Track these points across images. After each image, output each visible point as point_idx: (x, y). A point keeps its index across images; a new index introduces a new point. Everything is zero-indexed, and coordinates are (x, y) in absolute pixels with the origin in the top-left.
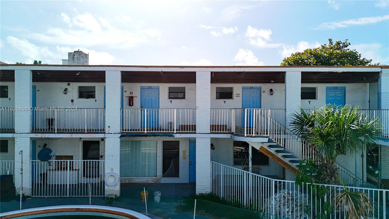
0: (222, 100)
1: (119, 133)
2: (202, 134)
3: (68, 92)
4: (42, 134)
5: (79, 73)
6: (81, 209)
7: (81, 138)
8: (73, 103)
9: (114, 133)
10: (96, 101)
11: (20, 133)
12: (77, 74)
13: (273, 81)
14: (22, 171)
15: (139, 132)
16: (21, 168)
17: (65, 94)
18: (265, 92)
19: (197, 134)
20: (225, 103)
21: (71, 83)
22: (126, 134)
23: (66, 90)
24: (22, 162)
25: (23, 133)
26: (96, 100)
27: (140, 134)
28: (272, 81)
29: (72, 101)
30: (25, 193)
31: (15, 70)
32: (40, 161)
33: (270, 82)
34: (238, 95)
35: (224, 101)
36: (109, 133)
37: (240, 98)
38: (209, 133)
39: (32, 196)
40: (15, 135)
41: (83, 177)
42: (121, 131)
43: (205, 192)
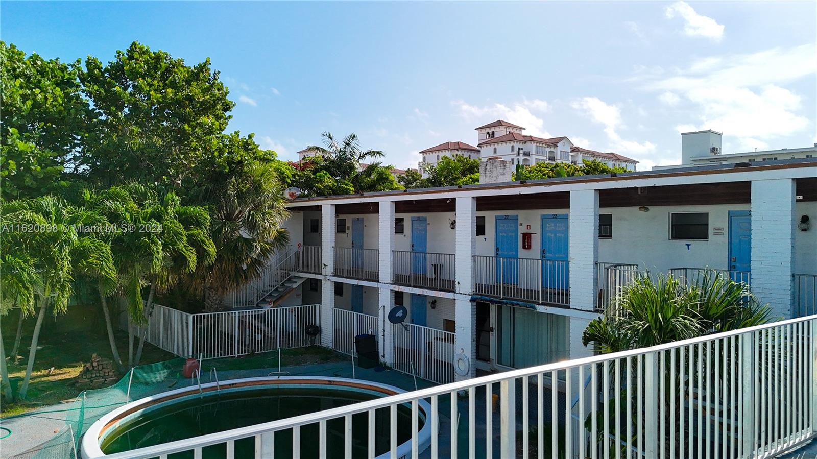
0: (682, 243)
1: (470, 294)
4: (399, 287)
9: (464, 294)
11: (383, 283)
13: (801, 197)
15: (494, 295)
16: (383, 328)
19: (570, 310)
20: (689, 249)
22: (480, 296)
25: (386, 283)
26: (485, 239)
28: (797, 198)
31: (379, 202)
34: (718, 231)
35: (686, 244)
36: (459, 293)
37: (724, 239)
38: (591, 311)
40: (380, 285)
42: (473, 291)
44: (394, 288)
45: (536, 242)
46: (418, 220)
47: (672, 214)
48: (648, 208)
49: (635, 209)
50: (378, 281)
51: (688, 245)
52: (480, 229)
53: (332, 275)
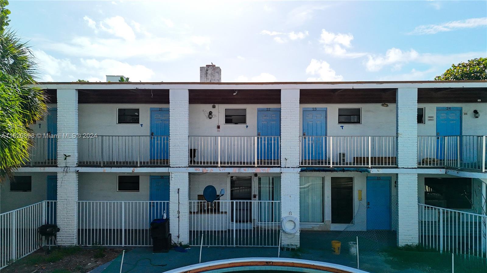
1: (298, 167)
2: (406, 168)
3: (213, 116)
4: (204, 168)
5: (236, 92)
6: (272, 263)
7: (229, 173)
8: (219, 129)
9: (292, 168)
10: (247, 128)
11: (177, 167)
12: (234, 94)
13: (480, 100)
14: (179, 214)
15: (323, 166)
16: (178, 210)
17: (210, 118)
18: (467, 114)
19: (400, 169)
21: (217, 105)
22: (305, 168)
23: (210, 113)
24: (179, 203)
25: (180, 166)
26: (247, 126)
27: (325, 168)
28: (478, 100)
29: (219, 127)
30: (183, 241)
31: (170, 90)
32: (206, 201)
33: (476, 102)
34: (431, 119)
36: (286, 168)
37: (434, 123)
38: (416, 168)
39: (191, 246)
40: (170, 170)
41: (232, 221)
42: (300, 165)
43: (411, 244)
48: (387, 105)
49: (379, 105)
53: (76, 165)
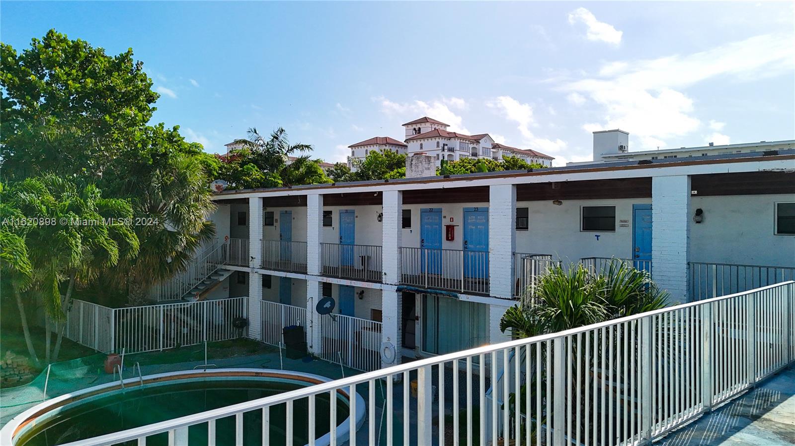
0: (592, 234)
1: (396, 284)
4: (327, 279)
9: (390, 285)
10: (411, 233)
11: (311, 275)
12: (375, 195)
13: (696, 192)
15: (419, 285)
16: (311, 319)
17: (380, 221)
19: (490, 298)
20: (598, 240)
25: (314, 275)
26: (411, 231)
34: (624, 223)
35: (596, 236)
36: (385, 284)
37: (629, 230)
42: (399, 282)
44: (322, 279)
45: (459, 233)
46: (346, 213)
47: (583, 207)
48: (561, 202)
49: (550, 203)
50: (306, 273)
51: (598, 236)
52: (406, 222)
53: (259, 267)
